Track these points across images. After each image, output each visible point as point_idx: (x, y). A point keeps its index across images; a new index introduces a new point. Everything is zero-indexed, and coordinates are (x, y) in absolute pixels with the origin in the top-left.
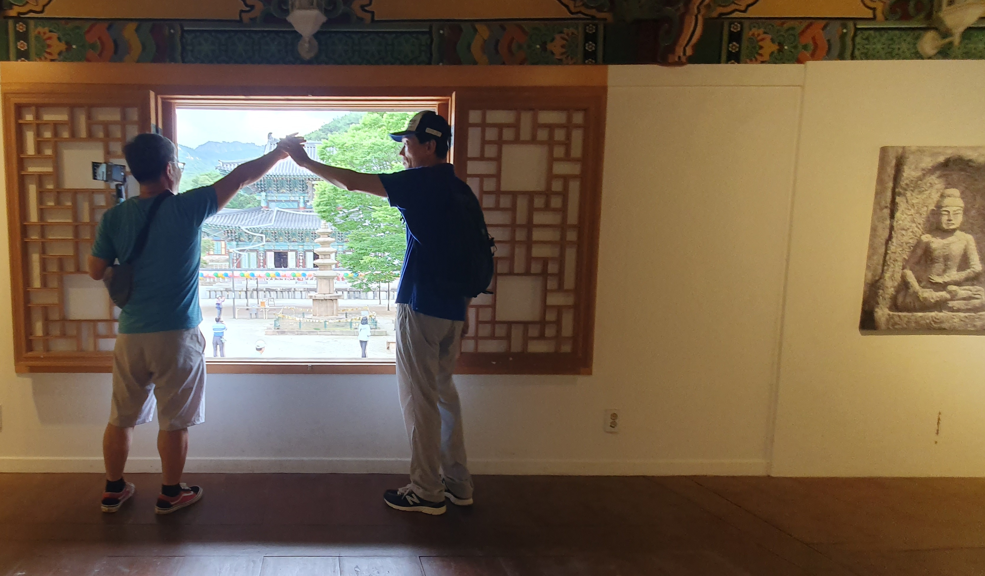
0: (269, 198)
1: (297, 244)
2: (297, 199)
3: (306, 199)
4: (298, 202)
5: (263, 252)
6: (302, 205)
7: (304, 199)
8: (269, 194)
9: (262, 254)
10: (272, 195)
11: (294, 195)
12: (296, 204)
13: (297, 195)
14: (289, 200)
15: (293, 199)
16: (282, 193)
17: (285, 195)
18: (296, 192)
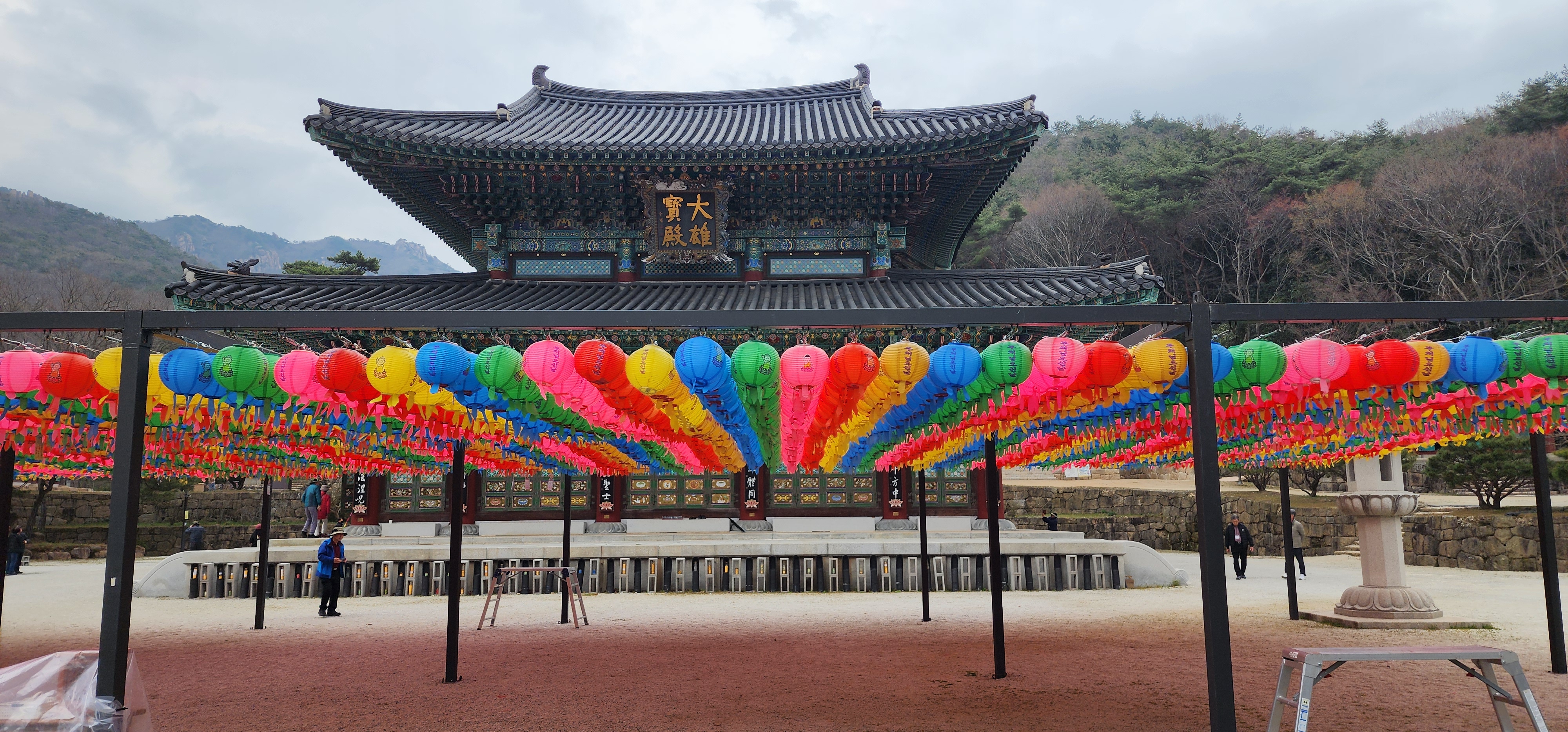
0: (515, 247)
2: (611, 247)
3: (641, 248)
4: (614, 258)
6: (626, 267)
7: (633, 247)
8: (514, 233)
10: (527, 234)
11: (598, 234)
12: (603, 268)
13: (613, 234)
14: (582, 249)
15: (596, 247)
16: (561, 228)
17: (569, 234)
18: (608, 225)
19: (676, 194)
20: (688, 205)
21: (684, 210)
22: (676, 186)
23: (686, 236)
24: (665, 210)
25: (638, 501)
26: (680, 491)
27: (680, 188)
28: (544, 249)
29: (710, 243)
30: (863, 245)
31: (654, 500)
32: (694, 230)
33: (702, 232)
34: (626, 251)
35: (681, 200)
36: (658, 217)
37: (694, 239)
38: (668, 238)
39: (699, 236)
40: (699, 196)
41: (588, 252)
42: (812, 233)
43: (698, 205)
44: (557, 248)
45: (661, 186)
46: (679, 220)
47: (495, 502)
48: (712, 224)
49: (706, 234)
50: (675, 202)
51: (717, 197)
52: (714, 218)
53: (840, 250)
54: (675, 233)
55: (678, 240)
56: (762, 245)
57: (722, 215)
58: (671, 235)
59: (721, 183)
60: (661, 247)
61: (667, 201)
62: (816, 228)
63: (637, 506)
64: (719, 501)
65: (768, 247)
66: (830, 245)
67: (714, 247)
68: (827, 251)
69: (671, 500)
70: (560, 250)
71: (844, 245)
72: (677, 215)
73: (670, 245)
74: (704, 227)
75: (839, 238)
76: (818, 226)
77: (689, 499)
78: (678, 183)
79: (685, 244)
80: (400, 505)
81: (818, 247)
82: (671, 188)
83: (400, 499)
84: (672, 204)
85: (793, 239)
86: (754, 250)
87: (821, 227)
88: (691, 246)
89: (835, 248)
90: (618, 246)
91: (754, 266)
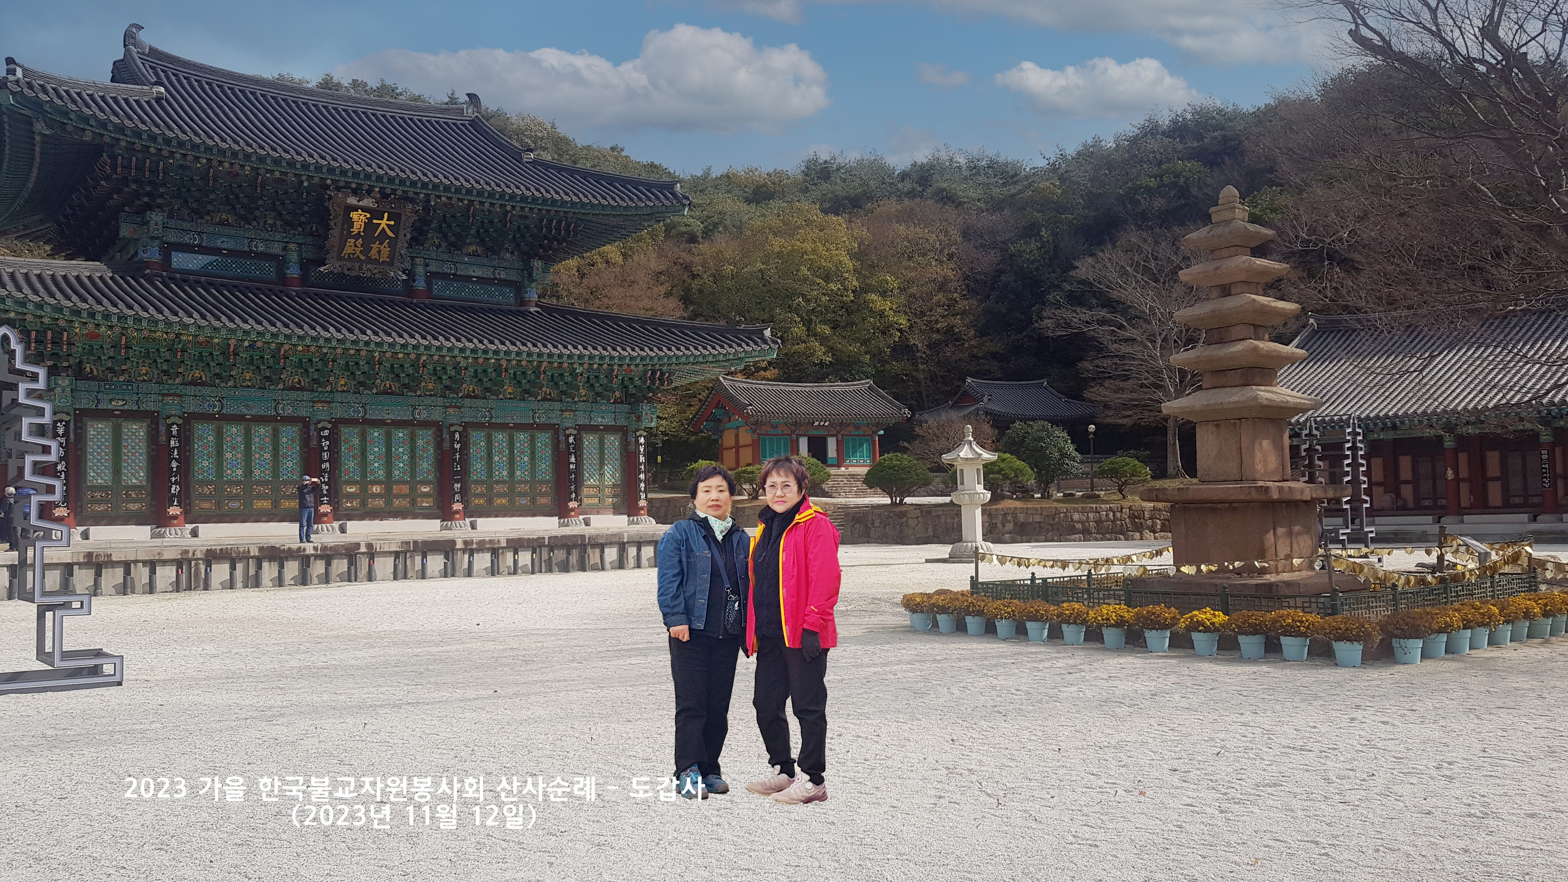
0: (172, 237)
1: (307, 395)
2: (276, 249)
3: (308, 254)
4: (281, 262)
5: (180, 422)
6: (293, 272)
7: (300, 252)
8: (172, 223)
9: (174, 429)
10: (186, 225)
11: (263, 235)
13: (278, 237)
14: (246, 249)
15: (261, 248)
16: (221, 223)
17: (233, 232)
18: (272, 226)
19: (364, 210)
20: (375, 221)
21: (369, 226)
22: (367, 202)
23: (366, 250)
24: (351, 223)
25: (349, 505)
26: (388, 495)
27: (371, 205)
28: (204, 244)
29: (388, 260)
30: (514, 277)
31: (363, 503)
32: (375, 246)
33: (382, 247)
34: (294, 257)
35: (368, 215)
36: (343, 229)
37: (373, 254)
38: (348, 250)
39: (379, 252)
40: (386, 215)
41: (251, 251)
42: (473, 260)
43: (384, 223)
44: (219, 243)
45: (352, 200)
46: (362, 234)
47: (206, 505)
48: (393, 243)
49: (385, 250)
50: (361, 217)
51: (403, 218)
52: (397, 236)
53: (496, 279)
54: (356, 246)
55: (358, 253)
56: (427, 265)
57: (405, 235)
58: (351, 247)
59: (411, 206)
60: (340, 258)
61: (354, 215)
62: (474, 255)
63: (348, 509)
64: (424, 505)
65: (433, 268)
66: (488, 273)
67: (391, 263)
68: (487, 278)
69: (380, 503)
70: (223, 247)
71: (499, 274)
72: (362, 230)
73: (349, 256)
74: (385, 244)
75: (495, 268)
76: (474, 254)
77: (396, 502)
78: (370, 200)
79: (363, 258)
80: (100, 508)
81: (477, 274)
82: (361, 203)
83: (99, 502)
84: (359, 218)
85: (455, 263)
86: (420, 270)
87: (478, 256)
88: (369, 260)
89: (492, 277)
90: (285, 249)
91: (420, 284)
